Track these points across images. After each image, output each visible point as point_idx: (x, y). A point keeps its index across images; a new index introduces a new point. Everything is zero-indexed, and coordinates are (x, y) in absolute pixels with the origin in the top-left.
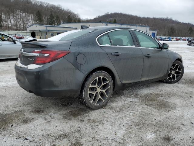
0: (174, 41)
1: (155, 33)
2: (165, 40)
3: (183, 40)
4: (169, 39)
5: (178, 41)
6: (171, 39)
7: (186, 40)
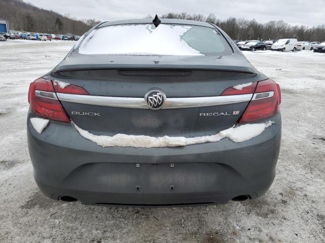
0: (45, 40)
1: (5, 25)
2: (30, 39)
3: (55, 39)
4: (35, 37)
5: (50, 40)
6: (39, 37)
7: (59, 39)
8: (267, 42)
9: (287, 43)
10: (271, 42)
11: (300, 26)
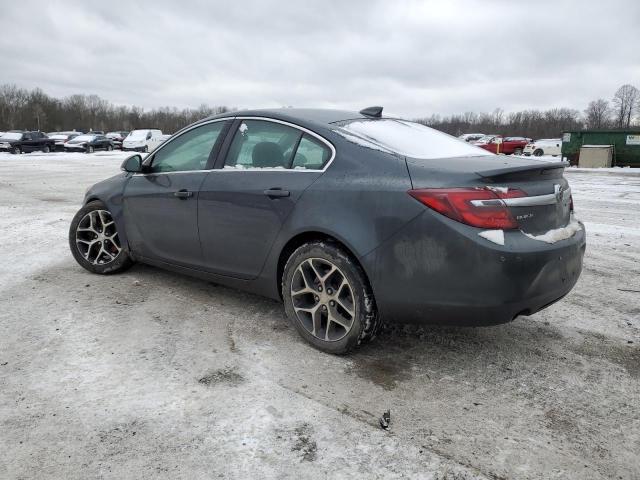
8: (110, 135)
9: (149, 138)
10: (117, 135)
11: (131, 108)
